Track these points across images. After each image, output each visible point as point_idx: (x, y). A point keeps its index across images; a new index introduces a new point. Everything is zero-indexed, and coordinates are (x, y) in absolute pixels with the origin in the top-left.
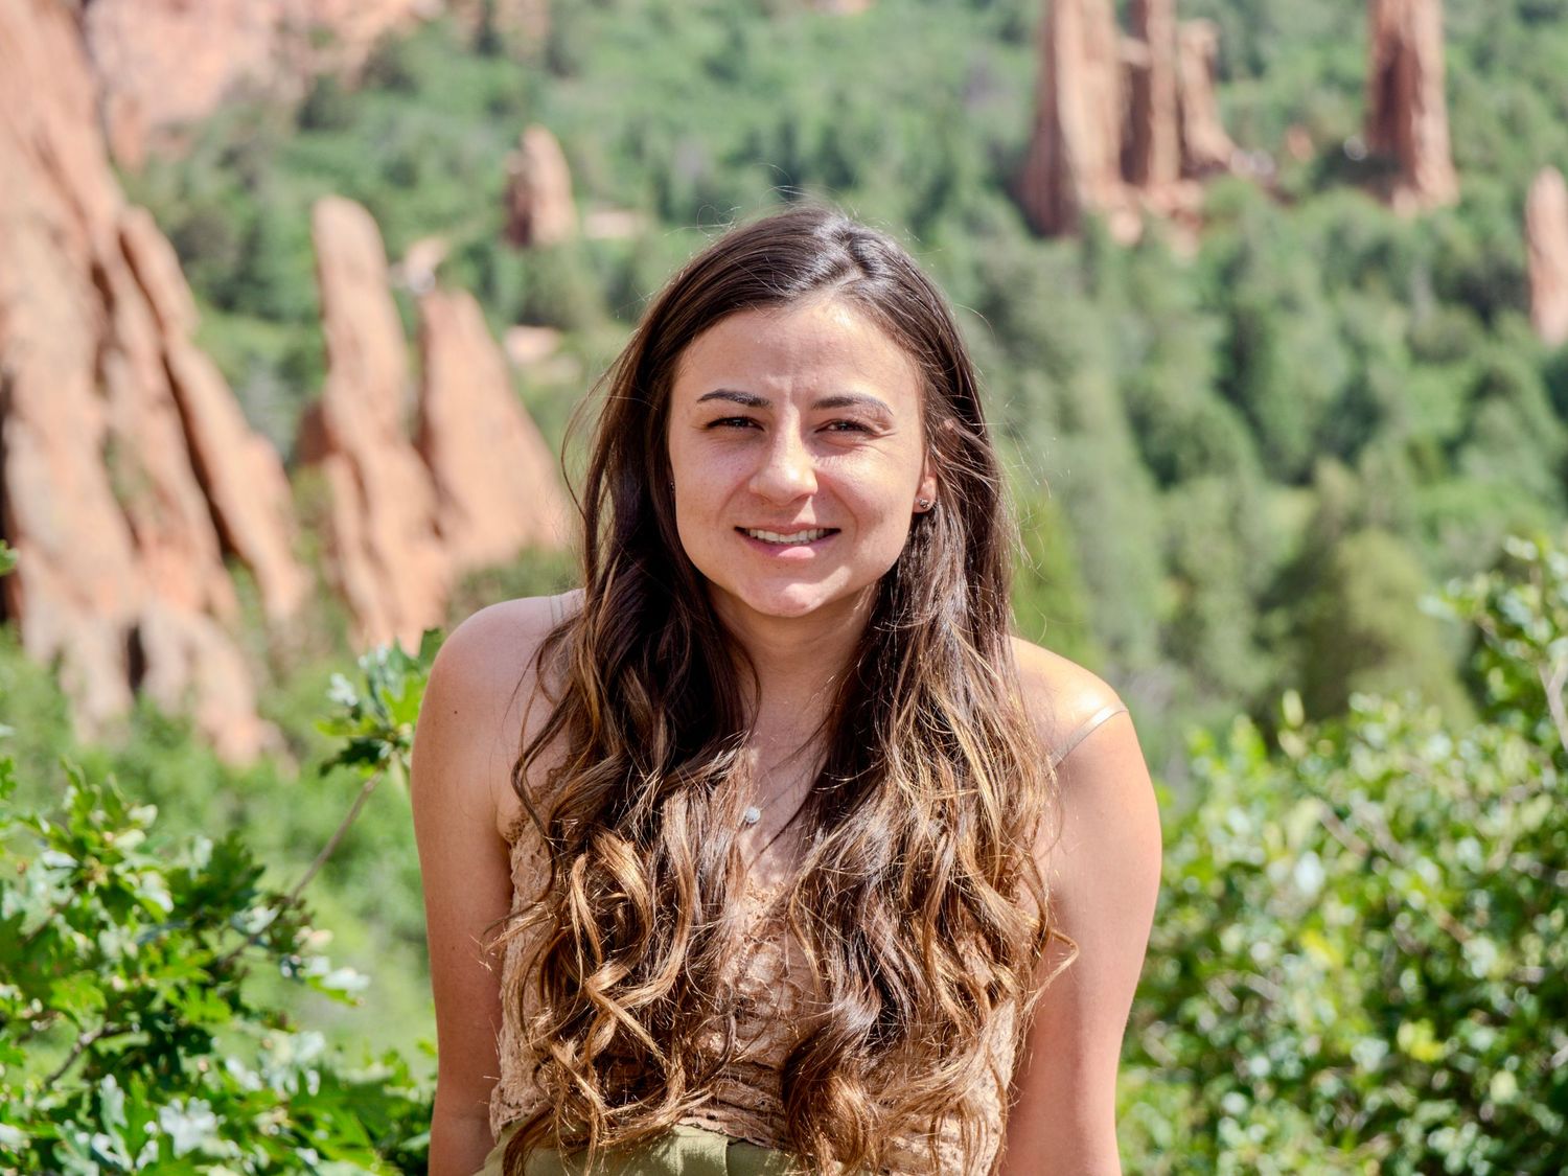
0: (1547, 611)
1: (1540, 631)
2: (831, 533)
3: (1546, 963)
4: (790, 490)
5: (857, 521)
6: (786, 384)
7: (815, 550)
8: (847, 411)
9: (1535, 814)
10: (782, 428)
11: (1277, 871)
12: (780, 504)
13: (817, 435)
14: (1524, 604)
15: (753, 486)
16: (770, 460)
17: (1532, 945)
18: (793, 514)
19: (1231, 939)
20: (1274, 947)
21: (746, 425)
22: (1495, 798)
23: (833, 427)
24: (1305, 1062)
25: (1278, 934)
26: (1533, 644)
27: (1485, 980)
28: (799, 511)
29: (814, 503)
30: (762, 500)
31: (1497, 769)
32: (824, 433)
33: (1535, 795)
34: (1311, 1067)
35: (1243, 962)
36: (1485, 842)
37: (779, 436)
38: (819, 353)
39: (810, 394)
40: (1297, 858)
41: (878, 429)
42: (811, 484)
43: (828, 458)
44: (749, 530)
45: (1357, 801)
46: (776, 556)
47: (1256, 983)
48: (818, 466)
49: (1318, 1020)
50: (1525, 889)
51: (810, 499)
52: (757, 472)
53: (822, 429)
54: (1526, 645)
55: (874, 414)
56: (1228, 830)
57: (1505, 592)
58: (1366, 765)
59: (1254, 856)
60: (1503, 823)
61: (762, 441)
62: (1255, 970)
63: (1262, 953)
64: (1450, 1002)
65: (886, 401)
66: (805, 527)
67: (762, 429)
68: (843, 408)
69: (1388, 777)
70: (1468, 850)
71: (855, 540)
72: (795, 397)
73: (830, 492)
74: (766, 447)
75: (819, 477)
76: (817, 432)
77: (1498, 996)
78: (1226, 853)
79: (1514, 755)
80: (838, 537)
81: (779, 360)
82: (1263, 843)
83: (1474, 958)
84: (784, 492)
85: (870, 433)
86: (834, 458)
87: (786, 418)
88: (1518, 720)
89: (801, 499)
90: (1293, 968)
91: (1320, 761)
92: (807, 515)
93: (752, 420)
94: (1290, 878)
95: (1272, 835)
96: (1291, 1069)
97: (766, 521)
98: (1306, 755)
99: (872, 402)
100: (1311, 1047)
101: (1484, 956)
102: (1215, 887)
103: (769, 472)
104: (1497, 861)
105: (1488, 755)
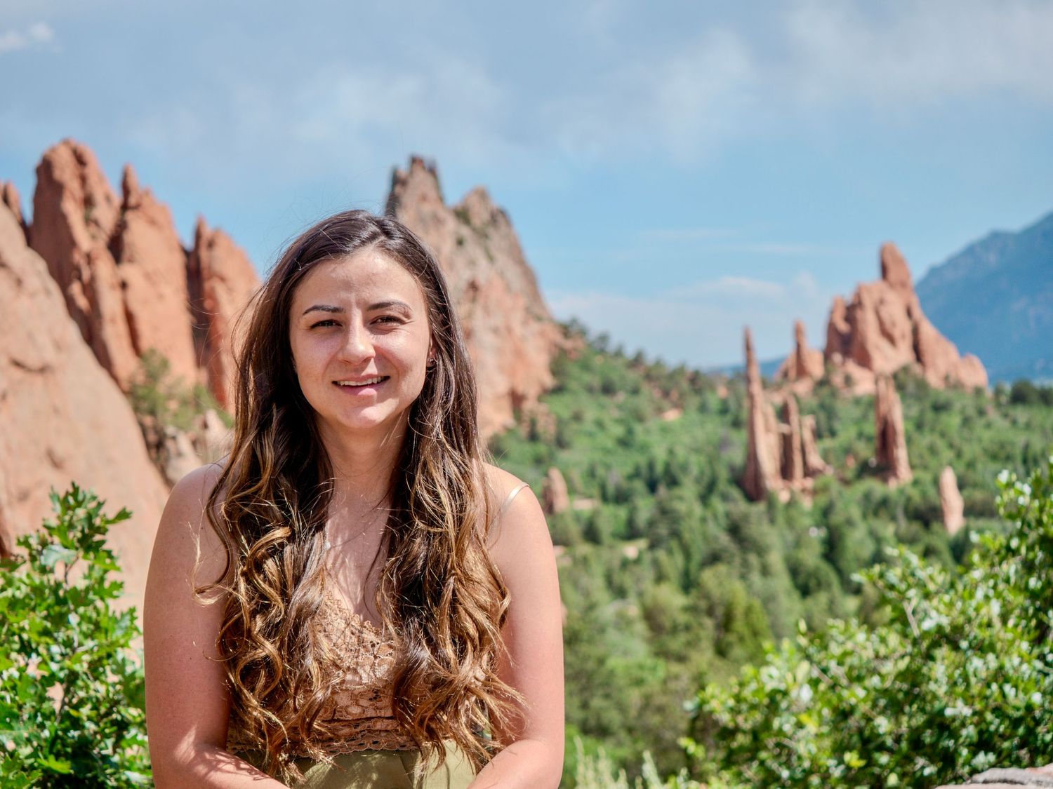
0: (903, 578)
1: (903, 587)
2: (385, 379)
3: (909, 727)
4: (361, 356)
5: (398, 372)
6: (353, 297)
7: (376, 390)
8: (387, 310)
9: (903, 665)
10: (352, 323)
11: (793, 694)
12: (356, 364)
13: (372, 326)
14: (895, 575)
15: (340, 356)
16: (348, 341)
17: (904, 719)
18: (363, 369)
19: (776, 723)
20: (792, 726)
21: (332, 325)
22: (886, 658)
23: (379, 321)
24: (804, 771)
25: (793, 720)
26: (900, 592)
27: (884, 734)
28: (366, 367)
29: (375, 362)
30: (347, 362)
31: (887, 646)
32: (375, 324)
33: (903, 657)
34: (808, 773)
35: (780, 731)
36: (882, 677)
37: (351, 327)
38: (370, 279)
39: (366, 303)
40: (801, 686)
41: (404, 319)
42: (372, 352)
43: (379, 336)
44: (340, 381)
45: (833, 664)
46: (356, 394)
47: (786, 742)
48: (374, 342)
49: (810, 752)
50: (901, 696)
51: (372, 360)
52: (343, 348)
53: (374, 322)
54: (897, 593)
55: (403, 310)
56: (771, 677)
57: (887, 570)
58: (835, 649)
59: (782, 687)
60: (889, 668)
61: (341, 331)
62: (785, 736)
63: (787, 728)
64: (872, 746)
65: (407, 303)
66: (370, 376)
67: (341, 326)
68: (384, 309)
69: (845, 654)
70: (875, 681)
71: (398, 381)
72: (358, 304)
73: (383, 356)
74: (345, 335)
75: (376, 348)
76: (371, 324)
77: (889, 741)
78: (770, 686)
79: (894, 639)
80: (388, 381)
81: (347, 285)
82: (786, 682)
83: (879, 726)
84: (357, 357)
85: (402, 322)
86: (382, 336)
87: (354, 317)
88: (898, 626)
89: (367, 360)
90: (801, 733)
91: (815, 648)
92: (372, 369)
93: (335, 321)
94: (799, 695)
95: (789, 677)
96: (799, 775)
97: (349, 375)
98: (809, 645)
99: (400, 304)
100: (807, 764)
101: (883, 724)
102: (766, 701)
103: (349, 347)
104: (888, 684)
105: (883, 640)
